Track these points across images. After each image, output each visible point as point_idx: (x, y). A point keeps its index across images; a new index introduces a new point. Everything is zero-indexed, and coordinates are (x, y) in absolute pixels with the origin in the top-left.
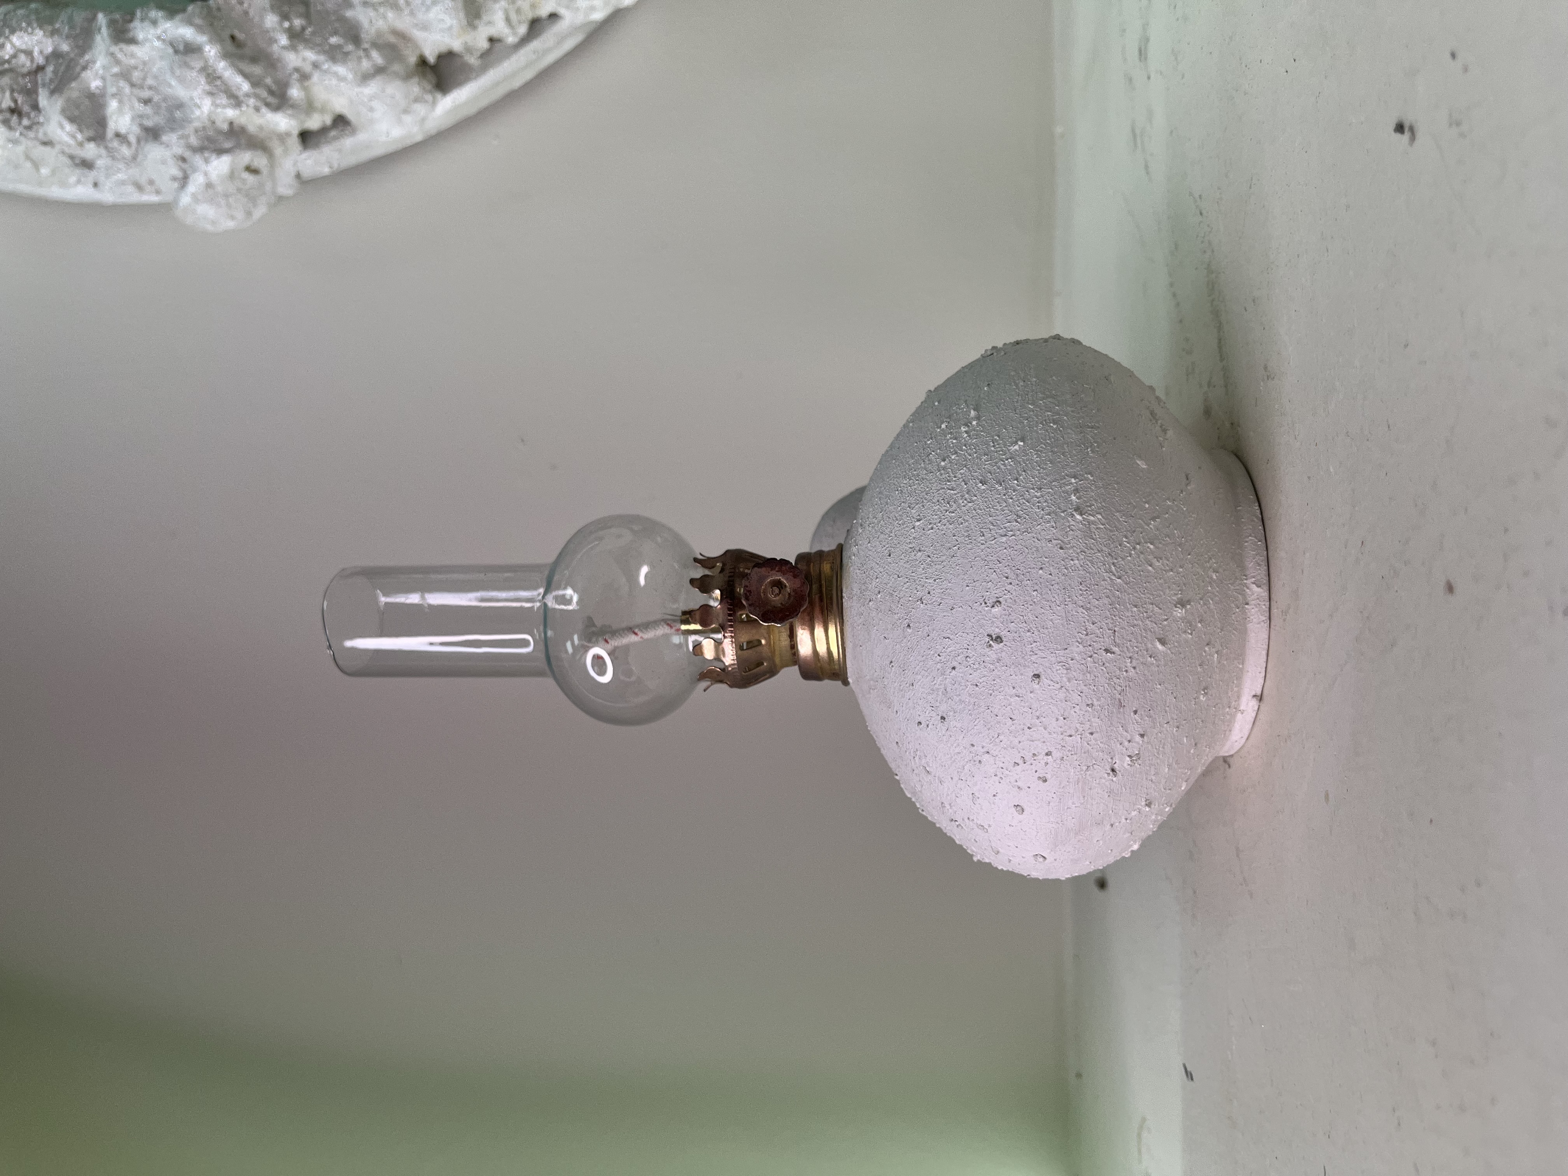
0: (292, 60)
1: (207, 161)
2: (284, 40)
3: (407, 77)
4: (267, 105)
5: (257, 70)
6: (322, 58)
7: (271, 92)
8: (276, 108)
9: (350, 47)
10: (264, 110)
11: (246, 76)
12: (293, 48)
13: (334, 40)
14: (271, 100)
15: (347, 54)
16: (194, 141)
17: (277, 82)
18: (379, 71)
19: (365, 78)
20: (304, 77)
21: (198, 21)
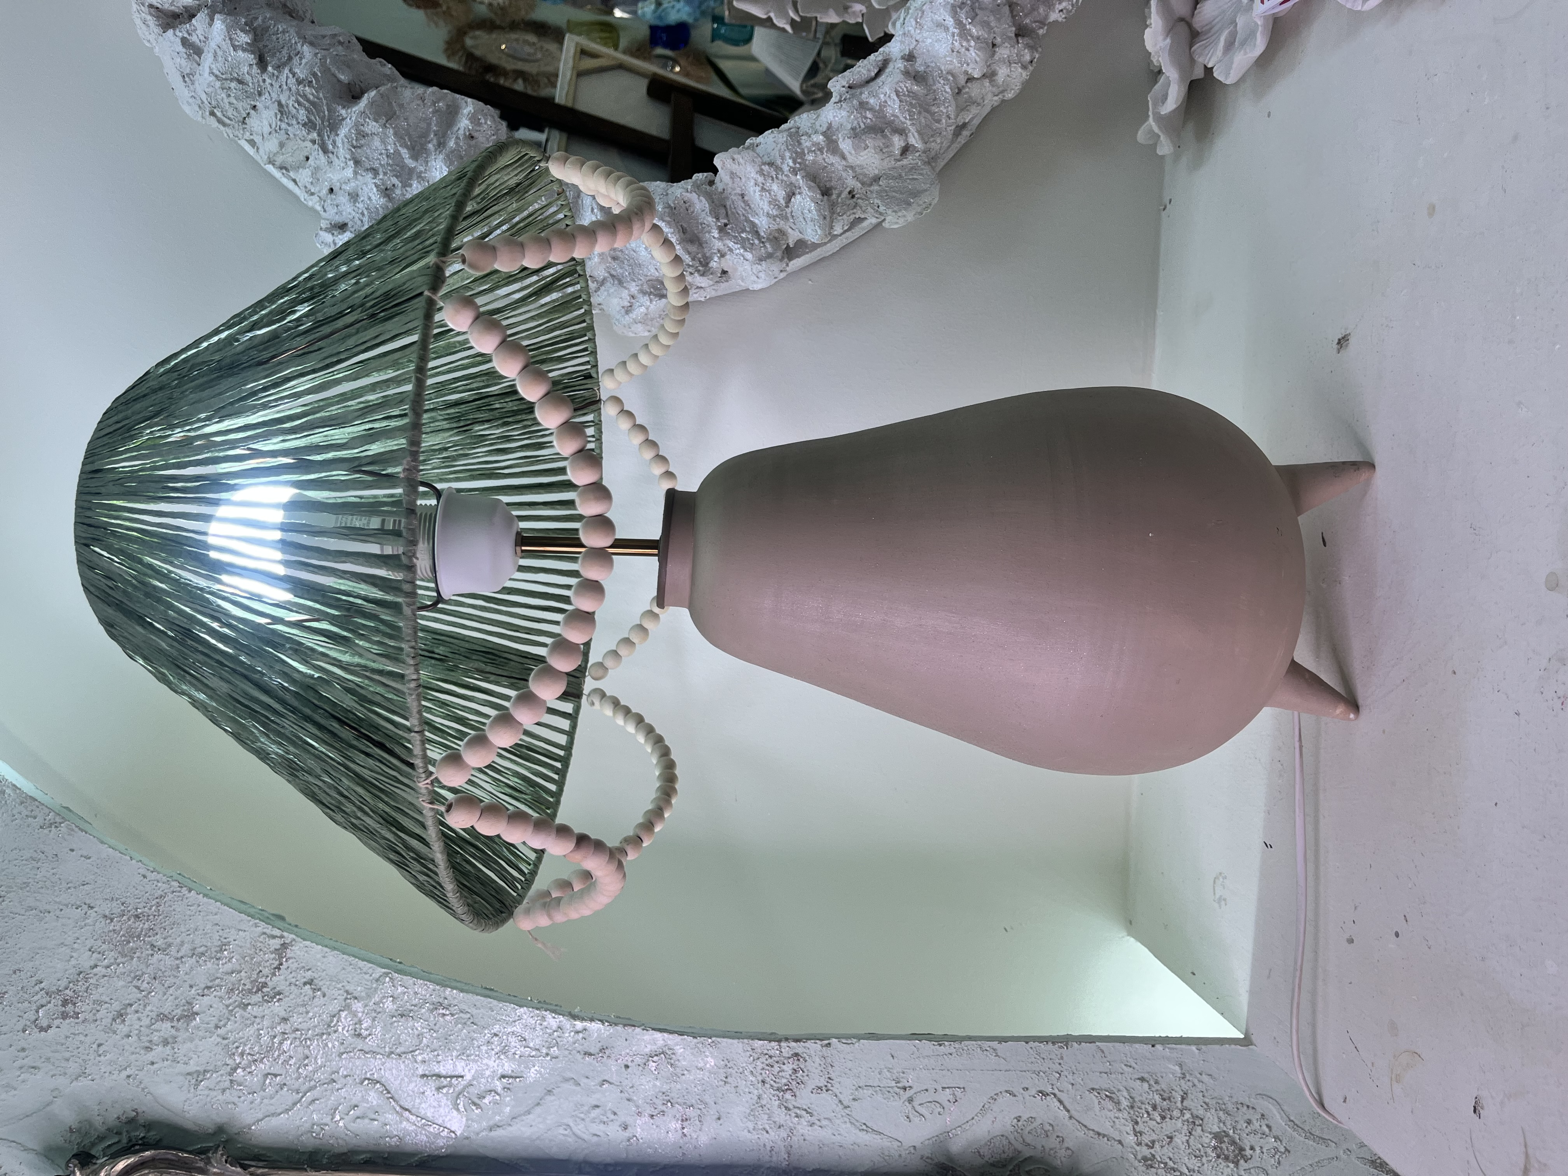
0: (718, 244)
1: (651, 301)
2: (716, 235)
3: (781, 260)
4: (698, 271)
5: (693, 248)
6: (736, 246)
7: (700, 262)
8: (702, 275)
9: (756, 242)
10: (696, 274)
11: (689, 253)
12: (720, 239)
13: (743, 235)
14: (701, 268)
15: (752, 244)
16: (646, 287)
17: (704, 256)
18: (770, 256)
19: (761, 260)
20: (723, 255)
21: (668, 219)
